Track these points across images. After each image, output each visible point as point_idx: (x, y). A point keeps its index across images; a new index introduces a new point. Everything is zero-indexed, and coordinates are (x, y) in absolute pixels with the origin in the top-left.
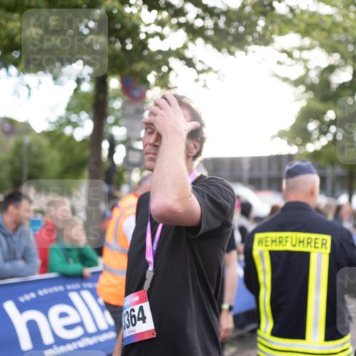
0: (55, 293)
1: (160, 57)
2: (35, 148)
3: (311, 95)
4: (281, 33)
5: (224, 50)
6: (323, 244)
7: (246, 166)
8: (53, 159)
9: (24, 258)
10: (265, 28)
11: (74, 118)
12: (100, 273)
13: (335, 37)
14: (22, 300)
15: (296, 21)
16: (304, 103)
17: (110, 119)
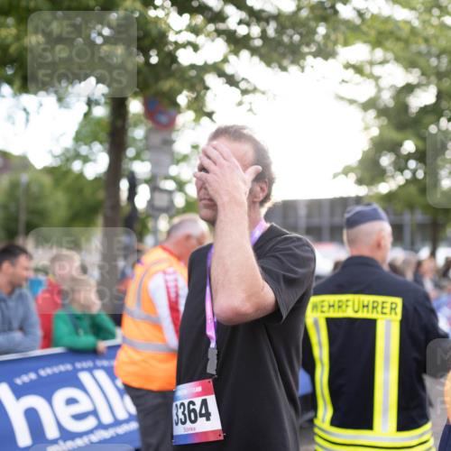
0: (61, 373)
1: (193, 73)
2: (34, 189)
3: (384, 121)
4: (346, 44)
5: (274, 65)
6: (392, 309)
7: (302, 212)
8: (58, 202)
9: (21, 329)
10: (327, 37)
11: (84, 150)
12: (118, 347)
13: (414, 48)
14: (18, 381)
15: (364, 28)
16: (375, 132)
17: (131, 152)
